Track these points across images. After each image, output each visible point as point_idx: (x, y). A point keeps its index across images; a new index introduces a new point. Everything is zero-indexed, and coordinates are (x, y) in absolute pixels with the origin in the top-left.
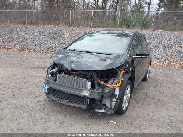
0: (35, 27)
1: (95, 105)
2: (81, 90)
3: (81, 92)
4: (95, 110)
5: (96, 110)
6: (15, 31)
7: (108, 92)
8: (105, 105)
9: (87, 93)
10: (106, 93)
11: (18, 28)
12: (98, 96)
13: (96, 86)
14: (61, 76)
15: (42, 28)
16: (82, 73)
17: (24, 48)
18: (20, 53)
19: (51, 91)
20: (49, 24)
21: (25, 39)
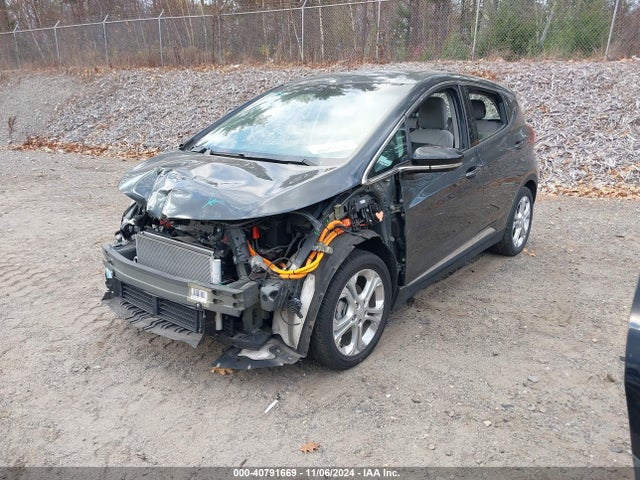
0: (185, 74)
1: (241, 334)
2: (185, 286)
3: (187, 292)
4: (240, 351)
5: (245, 353)
6: (122, 92)
7: (273, 294)
8: (278, 337)
9: (203, 297)
10: (265, 297)
11: (131, 81)
12: (235, 305)
13: (242, 271)
14: (145, 239)
15: (206, 75)
16: (199, 227)
17: (146, 147)
18: (123, 164)
19: (118, 289)
20: (232, 59)
21: (149, 115)
